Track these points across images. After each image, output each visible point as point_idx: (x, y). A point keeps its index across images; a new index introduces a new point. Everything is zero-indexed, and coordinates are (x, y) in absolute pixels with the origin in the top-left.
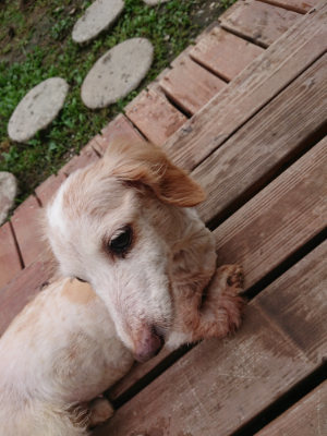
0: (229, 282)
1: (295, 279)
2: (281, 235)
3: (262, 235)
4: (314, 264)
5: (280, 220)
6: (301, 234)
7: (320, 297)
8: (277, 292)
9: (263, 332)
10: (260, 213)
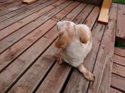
0: (60, 60)
1: (48, 66)
2: (54, 73)
3: (58, 72)
4: (45, 70)
5: (55, 77)
6: (50, 75)
7: (43, 65)
8: (51, 63)
9: (51, 57)
10: (61, 77)
